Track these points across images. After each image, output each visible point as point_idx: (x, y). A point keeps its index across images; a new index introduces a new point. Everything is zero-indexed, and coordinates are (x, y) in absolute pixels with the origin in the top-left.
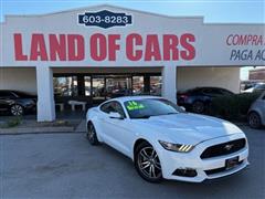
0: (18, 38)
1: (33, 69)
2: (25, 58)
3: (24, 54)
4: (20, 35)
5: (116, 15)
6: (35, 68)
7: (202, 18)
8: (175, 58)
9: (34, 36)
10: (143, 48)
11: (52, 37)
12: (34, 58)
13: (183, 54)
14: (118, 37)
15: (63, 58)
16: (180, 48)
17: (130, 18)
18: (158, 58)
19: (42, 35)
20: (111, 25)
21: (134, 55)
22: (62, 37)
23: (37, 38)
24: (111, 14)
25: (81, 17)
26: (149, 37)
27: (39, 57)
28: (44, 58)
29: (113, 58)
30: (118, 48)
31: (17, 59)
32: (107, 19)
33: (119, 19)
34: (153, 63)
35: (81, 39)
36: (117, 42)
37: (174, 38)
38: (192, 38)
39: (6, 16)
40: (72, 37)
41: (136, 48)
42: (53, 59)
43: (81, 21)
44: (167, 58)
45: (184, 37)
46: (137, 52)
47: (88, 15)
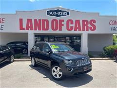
0: (21, 21)
1: (27, 34)
2: (24, 29)
3: (23, 27)
4: (22, 19)
5: (63, 11)
6: (28, 33)
8: (87, 30)
9: (28, 20)
10: (73, 25)
11: (35, 20)
12: (27, 29)
13: (91, 28)
14: (63, 21)
15: (40, 29)
16: (89, 26)
17: (68, 13)
18: (80, 30)
19: (31, 20)
22: (40, 20)
23: (29, 21)
24: (60, 11)
25: (48, 12)
26: (76, 21)
27: (30, 29)
28: (32, 29)
29: (60, 29)
30: (63, 25)
31: (20, 29)
32: (59, 13)
33: (64, 13)
34: (78, 32)
35: (47, 21)
36: (63, 23)
37: (87, 21)
38: (94, 21)
39: (16, 11)
40: (44, 21)
41: (70, 25)
42: (36, 29)
43: (48, 14)
44: (84, 30)
45: (91, 21)
46: (71, 27)
47: (51, 11)
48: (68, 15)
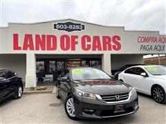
0: (16, 37)
1: (25, 56)
2: (20, 49)
3: (19, 46)
4: (17, 35)
5: (76, 25)
7: (123, 27)
8: (110, 49)
9: (26, 35)
10: (91, 43)
11: (37, 36)
12: (25, 48)
14: (77, 37)
15: (43, 49)
16: (112, 44)
17: (83, 26)
18: (100, 49)
19: (31, 35)
20: (72, 30)
21: (86, 47)
22: (43, 36)
23: (28, 37)
25: (55, 25)
26: (94, 37)
27: (28, 48)
28: (32, 48)
29: (73, 49)
30: (77, 43)
31: (15, 49)
32: (71, 27)
33: (78, 27)
34: (97, 52)
35: (55, 38)
36: (76, 40)
37: (109, 38)
38: (119, 38)
39: (9, 24)
40: (49, 37)
41: (87, 43)
42: (37, 49)
44: (105, 49)
45: (114, 37)
46: (88, 45)
47: (60, 24)
48: (83, 29)
